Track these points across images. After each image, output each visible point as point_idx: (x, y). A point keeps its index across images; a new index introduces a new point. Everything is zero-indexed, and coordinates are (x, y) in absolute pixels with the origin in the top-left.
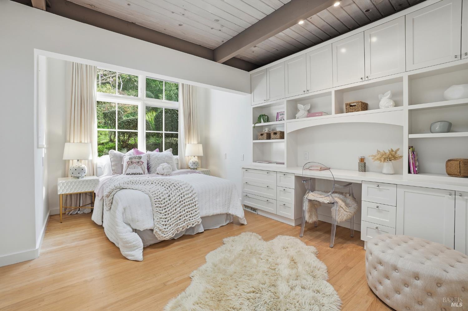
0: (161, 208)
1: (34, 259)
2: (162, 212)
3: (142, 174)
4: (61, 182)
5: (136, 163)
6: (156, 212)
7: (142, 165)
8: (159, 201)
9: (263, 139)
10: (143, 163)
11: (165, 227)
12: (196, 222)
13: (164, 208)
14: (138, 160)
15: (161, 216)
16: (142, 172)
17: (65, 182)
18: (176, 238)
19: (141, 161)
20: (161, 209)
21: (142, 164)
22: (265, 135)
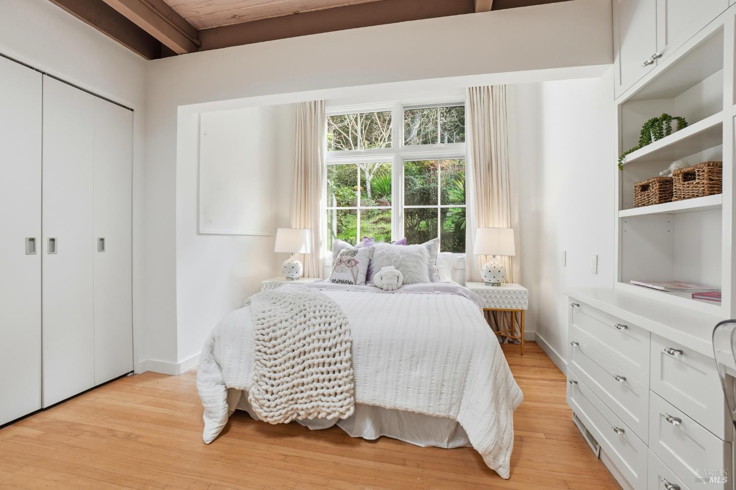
0: (268, 356)
1: (173, 376)
2: (269, 364)
3: (352, 284)
4: (265, 283)
5: (345, 262)
6: (256, 360)
7: (354, 267)
8: (264, 341)
9: (648, 204)
10: (356, 263)
11: (268, 396)
12: (334, 412)
13: (271, 357)
14: (349, 257)
15: (264, 371)
16: (353, 281)
17: (269, 283)
18: (311, 428)
19: (354, 260)
20: (266, 357)
21: (355, 265)
22: (654, 189)
